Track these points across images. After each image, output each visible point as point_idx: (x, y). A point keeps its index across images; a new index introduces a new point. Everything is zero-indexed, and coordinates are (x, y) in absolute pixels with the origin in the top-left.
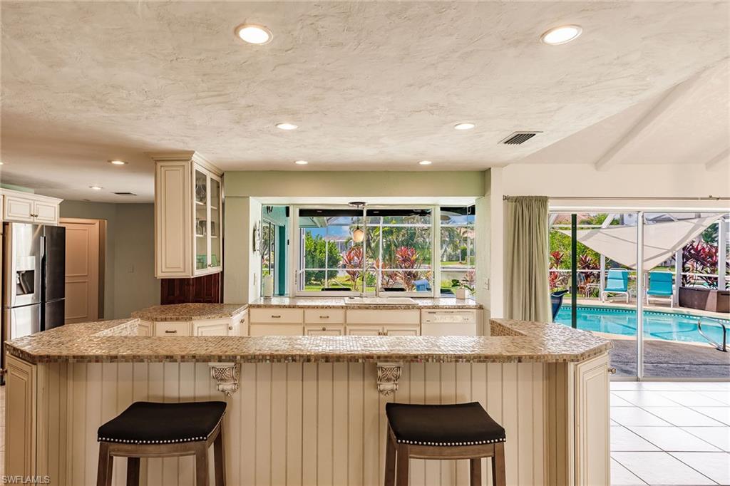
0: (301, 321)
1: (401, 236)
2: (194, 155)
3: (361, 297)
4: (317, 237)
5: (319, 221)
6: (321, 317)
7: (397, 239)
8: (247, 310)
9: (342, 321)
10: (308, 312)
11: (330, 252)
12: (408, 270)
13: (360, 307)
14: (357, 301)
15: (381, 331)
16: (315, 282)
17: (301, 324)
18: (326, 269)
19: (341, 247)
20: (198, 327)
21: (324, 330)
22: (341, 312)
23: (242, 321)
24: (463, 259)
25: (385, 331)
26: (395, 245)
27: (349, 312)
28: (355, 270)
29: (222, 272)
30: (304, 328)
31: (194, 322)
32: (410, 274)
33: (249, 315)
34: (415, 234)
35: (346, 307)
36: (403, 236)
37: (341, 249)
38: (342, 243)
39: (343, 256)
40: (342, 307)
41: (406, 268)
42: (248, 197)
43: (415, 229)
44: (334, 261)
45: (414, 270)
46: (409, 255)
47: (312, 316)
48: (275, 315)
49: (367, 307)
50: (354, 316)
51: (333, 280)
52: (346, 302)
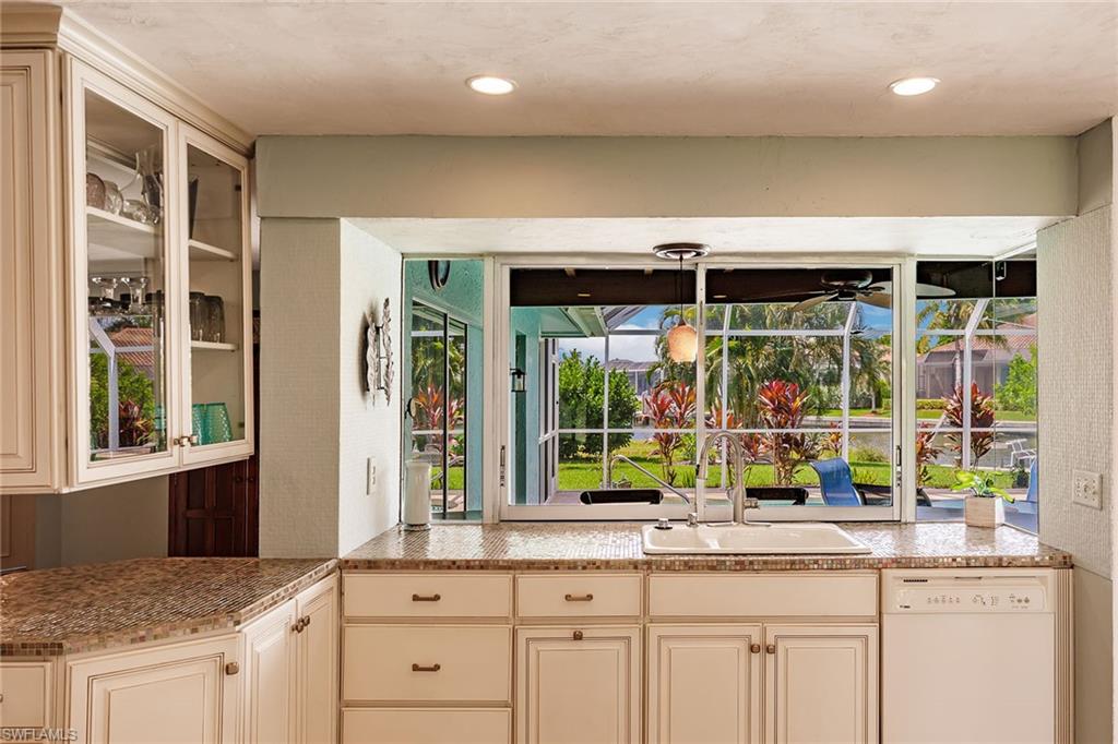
0: (506, 611)
1: (762, 357)
2: (63, 26)
3: (690, 521)
4: (589, 361)
5: (582, 317)
6: (568, 597)
7: (753, 365)
8: (332, 581)
9: (633, 609)
10: (527, 581)
11: (617, 391)
12: (785, 431)
13: (692, 564)
14: (680, 540)
15: (756, 640)
16: (585, 455)
17: (505, 620)
18: (606, 431)
19: (639, 382)
20: (91, 679)
21: (578, 637)
22: (632, 580)
23: (301, 625)
24: (878, 405)
25: (770, 641)
26: (751, 378)
27: (659, 581)
28: (670, 431)
29: (254, 460)
30: (514, 633)
31: (70, 660)
32: (788, 438)
33: (341, 594)
34: (790, 353)
35: (649, 565)
36: (767, 358)
37: (640, 386)
38: (640, 375)
39: (642, 403)
40: (635, 565)
41: (779, 425)
42: (336, 220)
43: (791, 344)
44: (623, 411)
45: (796, 432)
46: (786, 398)
47: (539, 595)
48: (421, 595)
49: (714, 564)
50: (670, 591)
51: (622, 449)
52: (650, 547)
